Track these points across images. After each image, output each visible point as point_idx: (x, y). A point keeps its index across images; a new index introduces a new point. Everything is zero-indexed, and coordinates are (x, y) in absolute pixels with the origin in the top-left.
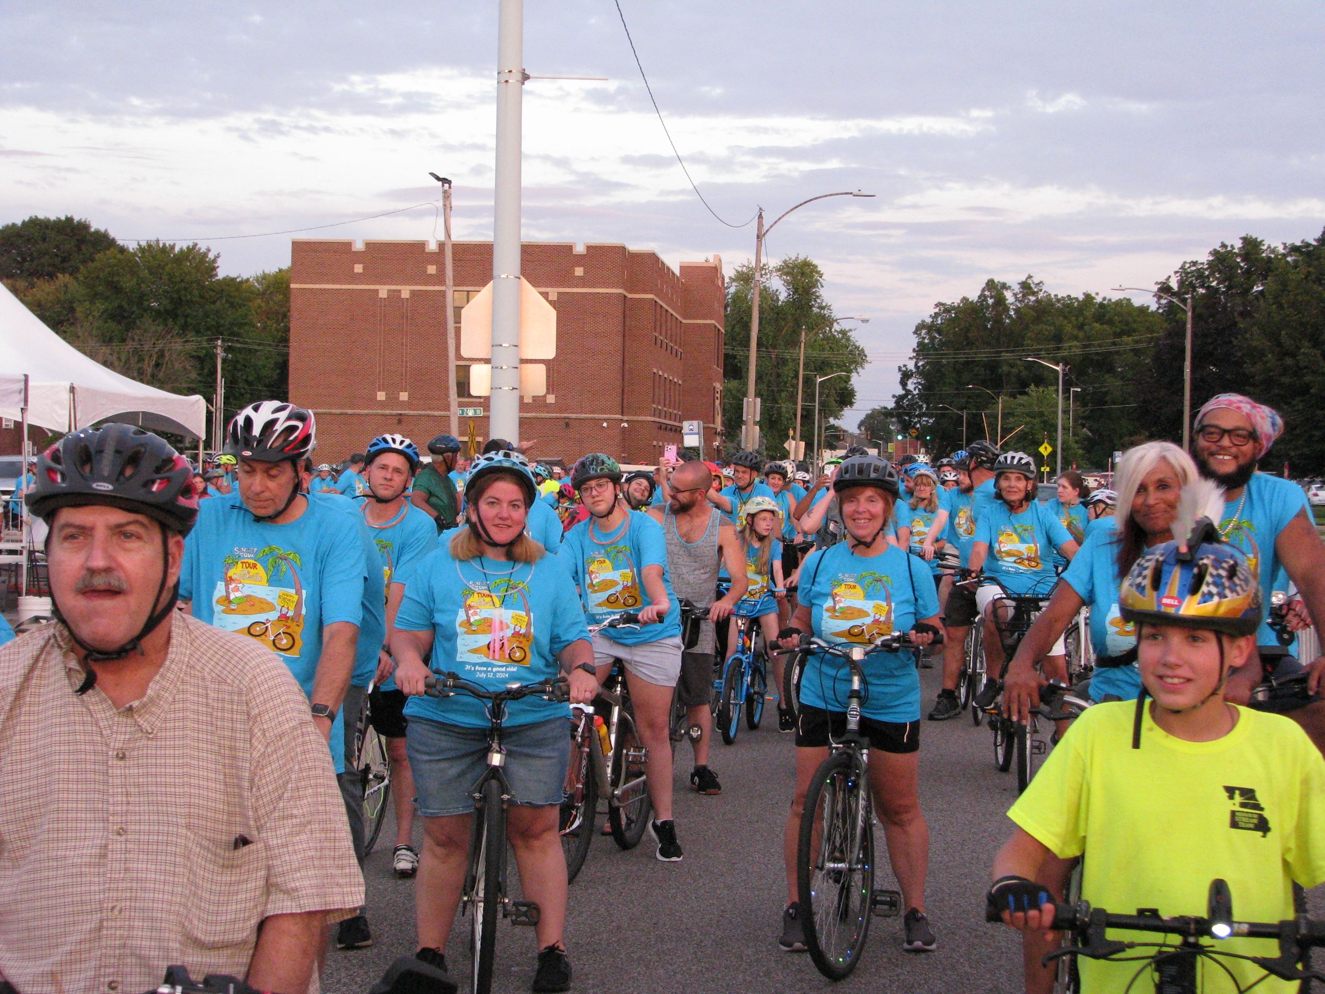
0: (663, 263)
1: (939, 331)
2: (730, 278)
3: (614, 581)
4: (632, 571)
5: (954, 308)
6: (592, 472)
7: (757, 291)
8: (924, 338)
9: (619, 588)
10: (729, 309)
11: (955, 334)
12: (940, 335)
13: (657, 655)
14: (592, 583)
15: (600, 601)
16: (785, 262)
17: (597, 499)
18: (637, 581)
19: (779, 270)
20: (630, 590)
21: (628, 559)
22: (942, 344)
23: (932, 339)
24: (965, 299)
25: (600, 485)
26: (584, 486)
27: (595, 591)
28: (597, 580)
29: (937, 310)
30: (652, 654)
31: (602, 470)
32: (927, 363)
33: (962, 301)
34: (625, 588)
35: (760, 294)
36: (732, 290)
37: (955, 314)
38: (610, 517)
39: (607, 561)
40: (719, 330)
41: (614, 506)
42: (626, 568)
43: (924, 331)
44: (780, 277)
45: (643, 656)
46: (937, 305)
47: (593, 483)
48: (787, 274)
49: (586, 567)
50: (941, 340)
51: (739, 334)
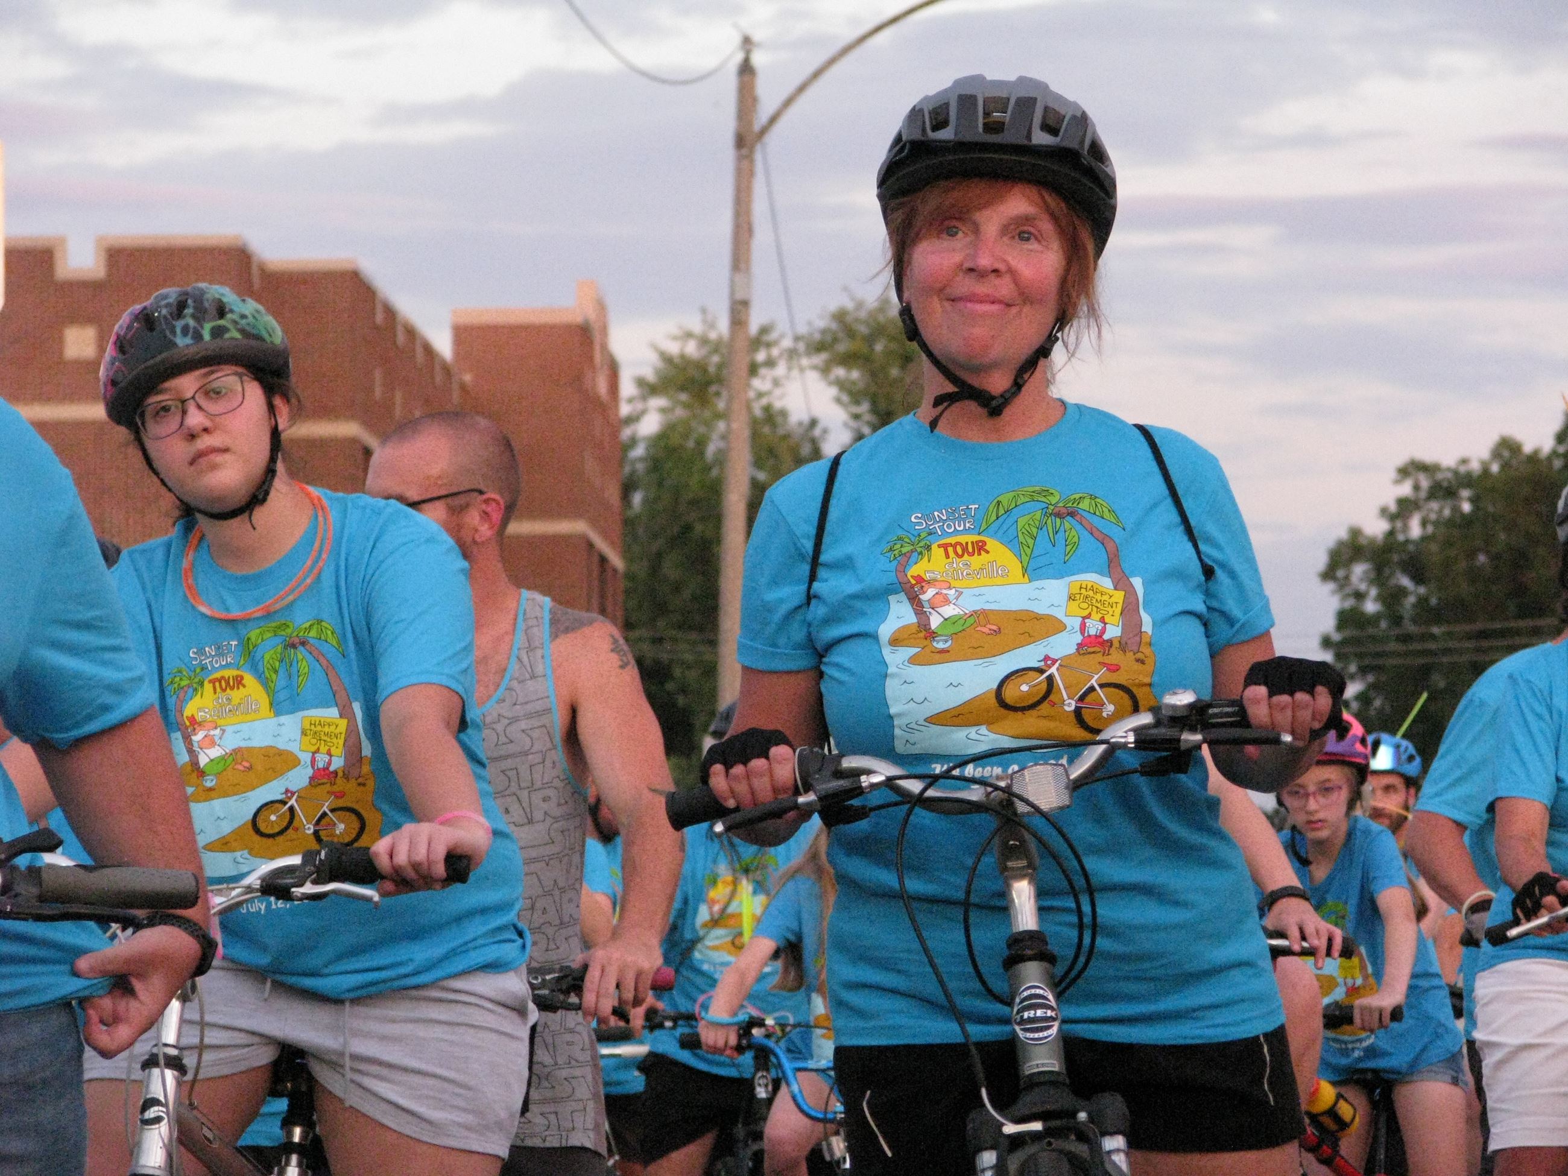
0: (390, 313)
1: (1416, 569)
2: (641, 382)
3: (280, 753)
4: (346, 712)
5: (1466, 480)
6: (182, 341)
7: (740, 427)
8: (1359, 596)
9: (298, 778)
10: (637, 498)
11: (1474, 575)
12: (1419, 578)
13: (438, 1032)
14: (194, 763)
15: (227, 828)
16: (840, 316)
17: (205, 442)
18: (367, 750)
19: (819, 347)
20: (340, 784)
21: (329, 669)
22: (1426, 613)
23: (1392, 598)
24: (1507, 448)
25: (213, 393)
26: (153, 399)
27: (209, 794)
28: (215, 752)
29: (1406, 489)
30: (421, 1031)
31: (218, 332)
32: (1373, 687)
33: (1496, 454)
34: (322, 776)
35: (755, 435)
36: (650, 425)
37: (1473, 500)
38: (260, 514)
39: (249, 679)
40: (603, 560)
41: (270, 472)
42: (325, 705)
43: (1359, 570)
44: (825, 370)
45: (383, 1038)
46: (1407, 471)
47: (187, 384)
48: (848, 360)
49: (171, 701)
50: (1422, 601)
51: (677, 588)
